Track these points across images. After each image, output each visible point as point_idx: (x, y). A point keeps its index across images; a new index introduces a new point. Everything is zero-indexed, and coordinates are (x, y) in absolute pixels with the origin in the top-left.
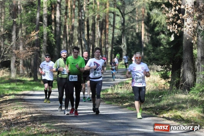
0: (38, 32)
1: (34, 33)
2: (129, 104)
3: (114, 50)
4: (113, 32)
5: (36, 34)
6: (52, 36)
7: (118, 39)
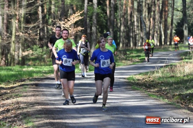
0: (82, 12)
1: (78, 13)
2: (158, 89)
3: (174, 31)
4: (173, 16)
5: (80, 14)
6: (102, 16)
7: (179, 21)
